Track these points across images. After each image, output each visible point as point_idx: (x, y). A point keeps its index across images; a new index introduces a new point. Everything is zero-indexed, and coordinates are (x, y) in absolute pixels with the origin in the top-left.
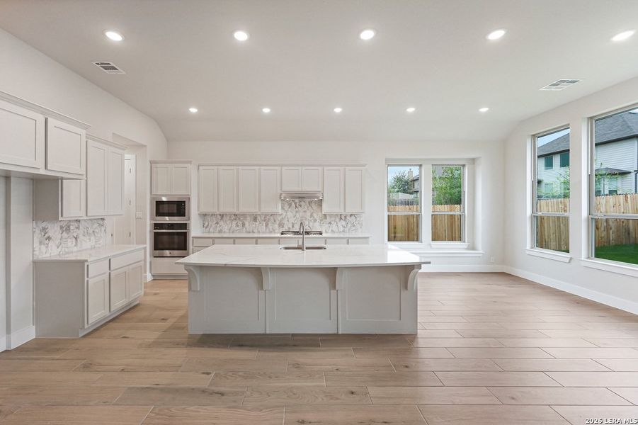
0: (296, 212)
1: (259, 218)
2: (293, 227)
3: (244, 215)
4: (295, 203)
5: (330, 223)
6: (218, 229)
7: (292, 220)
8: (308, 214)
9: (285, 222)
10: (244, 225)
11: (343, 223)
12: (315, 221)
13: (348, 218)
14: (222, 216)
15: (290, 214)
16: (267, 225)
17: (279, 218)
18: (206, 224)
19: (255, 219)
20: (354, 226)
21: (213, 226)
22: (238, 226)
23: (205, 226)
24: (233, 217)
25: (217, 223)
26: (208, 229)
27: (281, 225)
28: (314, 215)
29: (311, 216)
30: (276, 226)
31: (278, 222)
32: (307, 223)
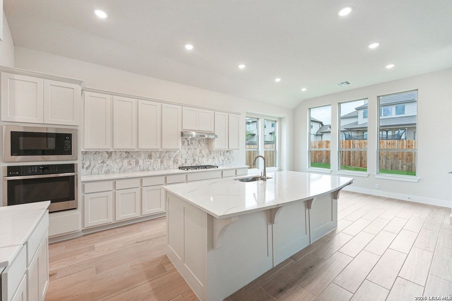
0: (189, 149)
1: (153, 154)
2: (186, 162)
3: (138, 153)
4: (188, 141)
5: (214, 158)
6: (104, 169)
7: (185, 156)
8: (198, 151)
9: (179, 158)
10: (137, 163)
11: (222, 158)
12: (203, 157)
13: (225, 153)
14: (110, 154)
15: (183, 152)
16: (162, 162)
17: (174, 155)
18: (87, 164)
19: (150, 157)
20: (229, 160)
21: (98, 166)
22: (130, 164)
23: (85, 166)
24: (124, 155)
25: (103, 162)
26: (90, 170)
27: (175, 162)
28: (203, 151)
29: (200, 152)
30: (171, 163)
31: (172, 159)
32: (197, 159)
